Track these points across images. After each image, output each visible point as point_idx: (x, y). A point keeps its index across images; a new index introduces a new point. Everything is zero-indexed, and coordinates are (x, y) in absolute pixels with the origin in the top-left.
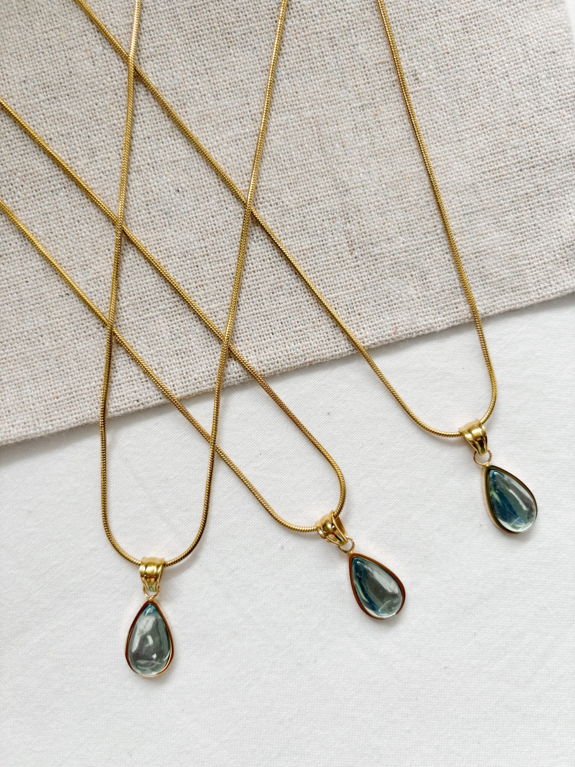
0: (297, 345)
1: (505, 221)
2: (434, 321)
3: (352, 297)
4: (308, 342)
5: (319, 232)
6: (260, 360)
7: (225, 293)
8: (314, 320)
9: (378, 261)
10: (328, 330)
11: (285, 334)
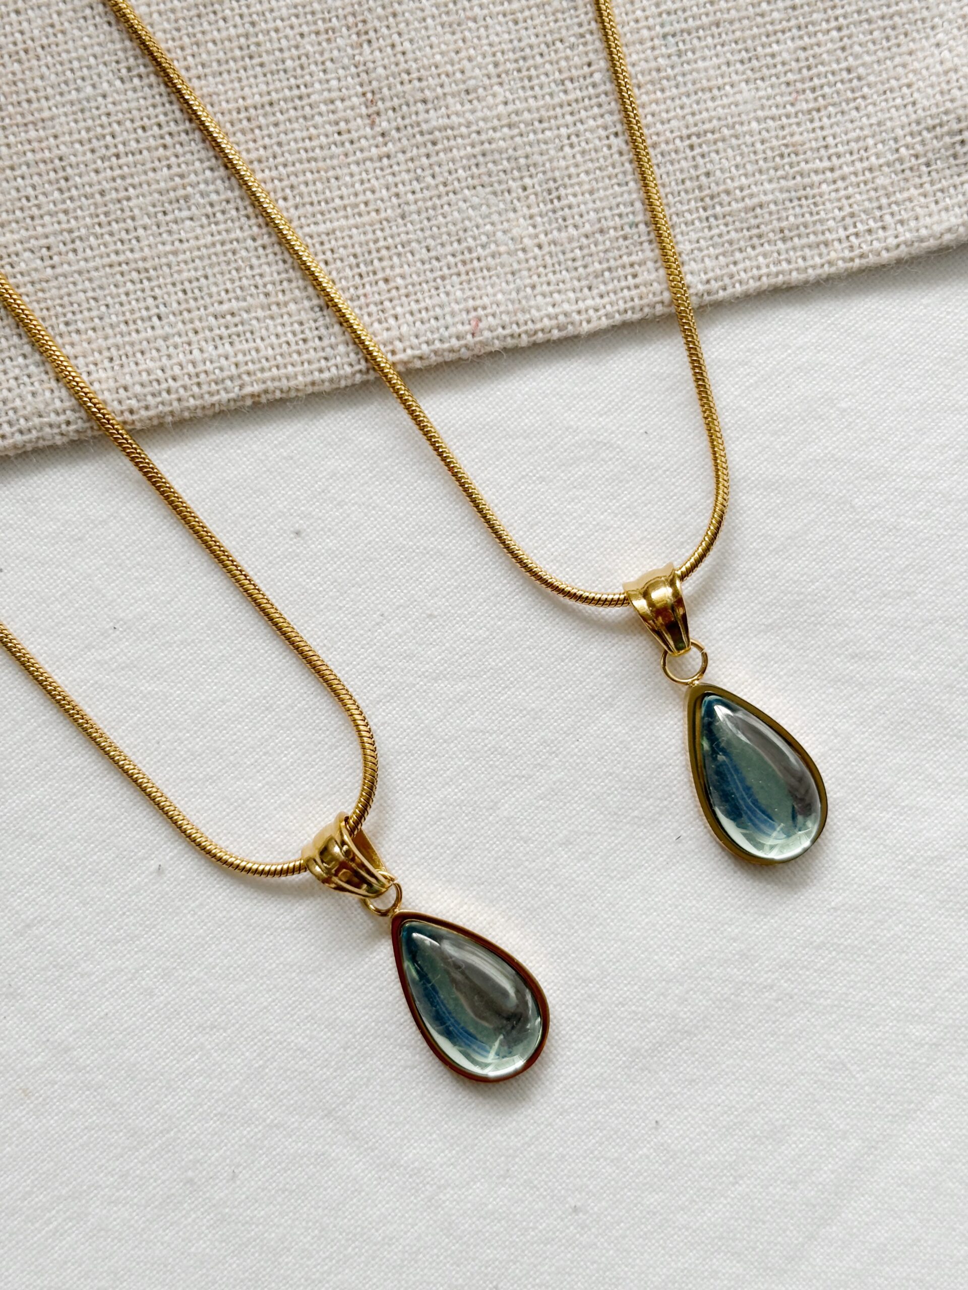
0: (221, 350)
1: (773, 56)
2: (575, 307)
3: (370, 236)
4: (252, 344)
5: (289, 63)
6: (122, 382)
7: (39, 207)
8: (270, 287)
9: (439, 147)
10: (303, 316)
11: (192, 322)
